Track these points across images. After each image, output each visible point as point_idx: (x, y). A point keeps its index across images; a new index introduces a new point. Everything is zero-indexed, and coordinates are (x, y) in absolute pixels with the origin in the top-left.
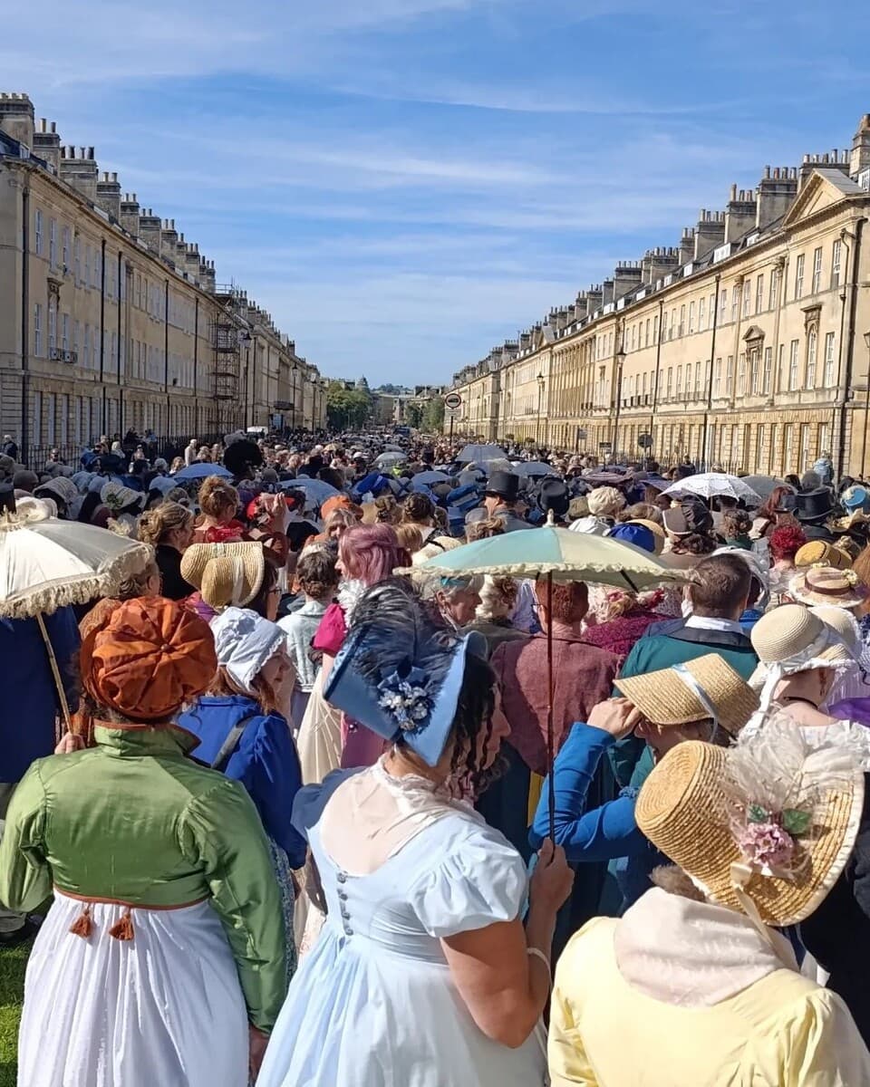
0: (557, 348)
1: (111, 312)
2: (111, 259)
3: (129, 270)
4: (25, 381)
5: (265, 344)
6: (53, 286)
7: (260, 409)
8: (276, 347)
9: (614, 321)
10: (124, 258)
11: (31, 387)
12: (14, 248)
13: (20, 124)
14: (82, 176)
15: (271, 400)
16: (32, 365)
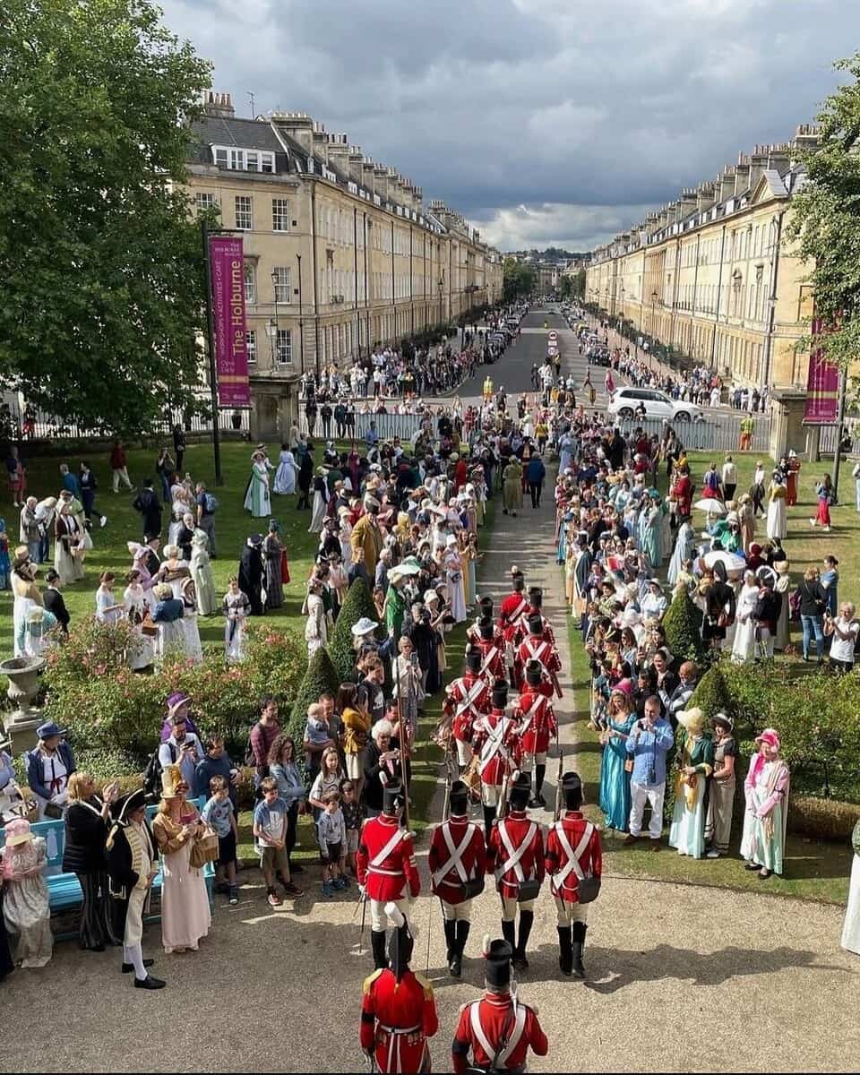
0: (648, 251)
1: (361, 257)
2: (360, 218)
3: (370, 223)
4: (317, 321)
5: (457, 243)
6: (330, 253)
7: (454, 296)
8: (465, 243)
9: (676, 241)
10: (367, 216)
11: (320, 325)
12: (309, 235)
13: (305, 135)
14: (340, 156)
15: (462, 286)
16: (321, 311)
